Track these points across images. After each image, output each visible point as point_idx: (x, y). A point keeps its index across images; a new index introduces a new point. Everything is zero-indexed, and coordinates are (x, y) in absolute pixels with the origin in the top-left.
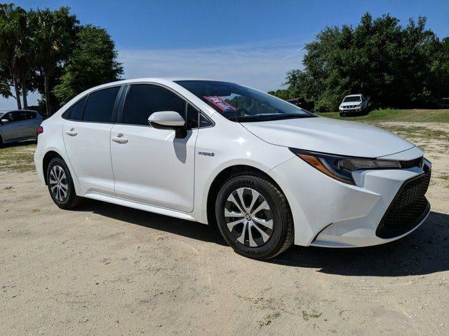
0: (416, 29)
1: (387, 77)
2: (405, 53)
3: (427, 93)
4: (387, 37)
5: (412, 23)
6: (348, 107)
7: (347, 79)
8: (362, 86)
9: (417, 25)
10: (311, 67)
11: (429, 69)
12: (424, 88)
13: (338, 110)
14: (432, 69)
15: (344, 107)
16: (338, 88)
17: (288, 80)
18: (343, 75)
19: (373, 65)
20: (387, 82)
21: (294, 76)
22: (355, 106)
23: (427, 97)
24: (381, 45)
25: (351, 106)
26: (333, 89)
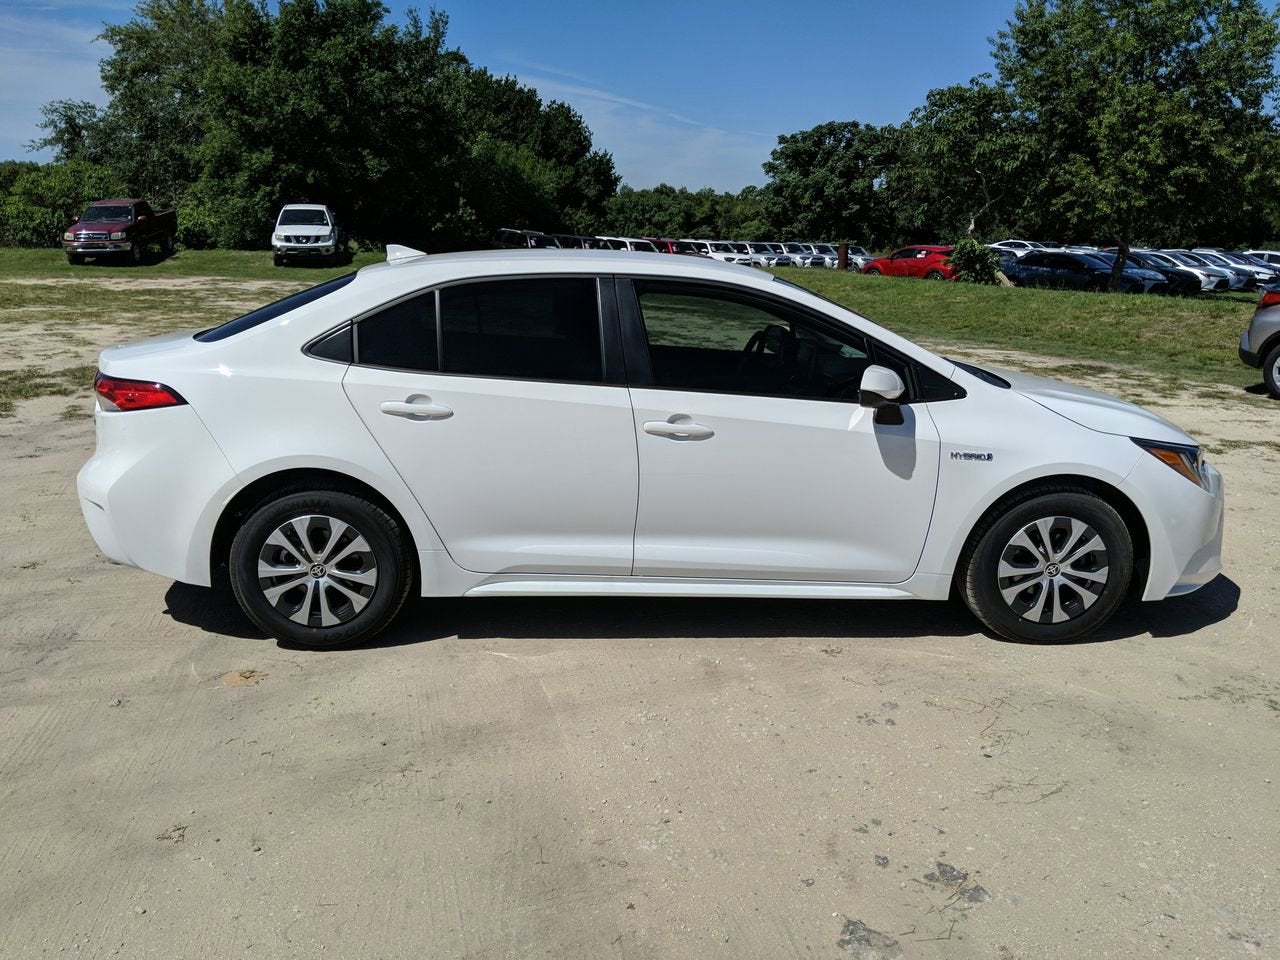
0: (428, 40)
1: (371, 162)
2: (408, 102)
3: (468, 214)
4: (363, 50)
5: (416, 22)
6: (298, 239)
7: (267, 156)
8: (310, 180)
9: (426, 33)
10: (133, 101)
11: (468, 151)
12: (462, 201)
13: (270, 247)
14: (475, 151)
15: (288, 239)
16: (241, 179)
17: (50, 133)
18: (254, 140)
19: (334, 124)
20: (374, 176)
21: (70, 121)
22: (317, 239)
23: (467, 225)
24: (349, 70)
25: (308, 238)
26: (221, 177)
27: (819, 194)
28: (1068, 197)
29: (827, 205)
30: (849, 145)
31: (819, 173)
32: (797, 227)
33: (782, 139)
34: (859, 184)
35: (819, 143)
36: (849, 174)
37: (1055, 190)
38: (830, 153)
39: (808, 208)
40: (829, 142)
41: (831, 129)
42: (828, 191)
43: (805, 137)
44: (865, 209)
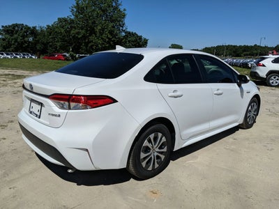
27: (16, 41)
28: (92, 44)
29: (19, 44)
30: (22, 29)
31: (15, 36)
32: (11, 49)
33: (3, 27)
34: (26, 39)
35: (14, 28)
36: (23, 37)
37: (89, 42)
38: (17, 31)
39: (14, 44)
40: (16, 28)
41: (17, 25)
42: (19, 40)
43: (9, 26)
44: (29, 45)
